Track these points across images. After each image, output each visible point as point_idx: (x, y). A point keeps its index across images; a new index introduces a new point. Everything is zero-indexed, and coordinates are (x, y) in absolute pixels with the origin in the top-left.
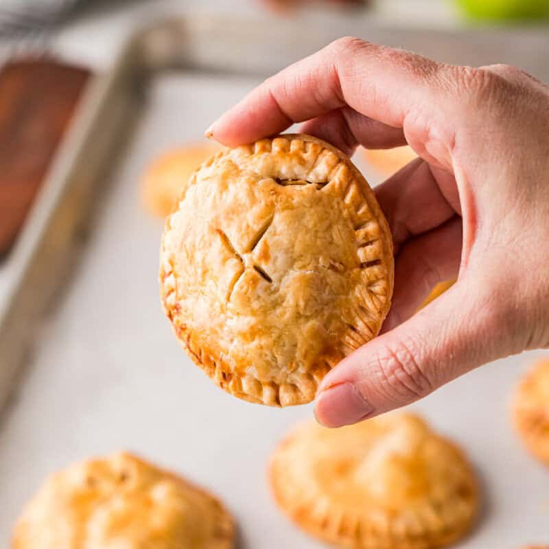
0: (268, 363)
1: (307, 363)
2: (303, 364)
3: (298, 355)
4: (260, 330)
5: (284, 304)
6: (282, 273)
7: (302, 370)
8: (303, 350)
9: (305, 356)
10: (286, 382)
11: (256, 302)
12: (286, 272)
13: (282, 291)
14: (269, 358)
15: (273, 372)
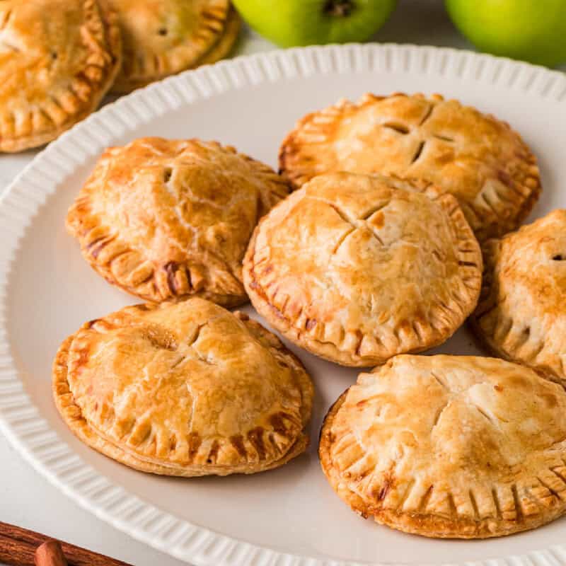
0: (362, 309)
1: (398, 318)
2: (395, 318)
3: (393, 308)
4: (362, 277)
5: (391, 262)
6: (392, 239)
7: (392, 323)
8: (399, 305)
9: (399, 311)
10: (371, 332)
11: (366, 253)
12: (395, 241)
13: (390, 252)
14: (364, 304)
15: (364, 319)
